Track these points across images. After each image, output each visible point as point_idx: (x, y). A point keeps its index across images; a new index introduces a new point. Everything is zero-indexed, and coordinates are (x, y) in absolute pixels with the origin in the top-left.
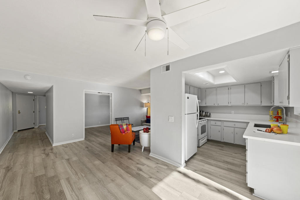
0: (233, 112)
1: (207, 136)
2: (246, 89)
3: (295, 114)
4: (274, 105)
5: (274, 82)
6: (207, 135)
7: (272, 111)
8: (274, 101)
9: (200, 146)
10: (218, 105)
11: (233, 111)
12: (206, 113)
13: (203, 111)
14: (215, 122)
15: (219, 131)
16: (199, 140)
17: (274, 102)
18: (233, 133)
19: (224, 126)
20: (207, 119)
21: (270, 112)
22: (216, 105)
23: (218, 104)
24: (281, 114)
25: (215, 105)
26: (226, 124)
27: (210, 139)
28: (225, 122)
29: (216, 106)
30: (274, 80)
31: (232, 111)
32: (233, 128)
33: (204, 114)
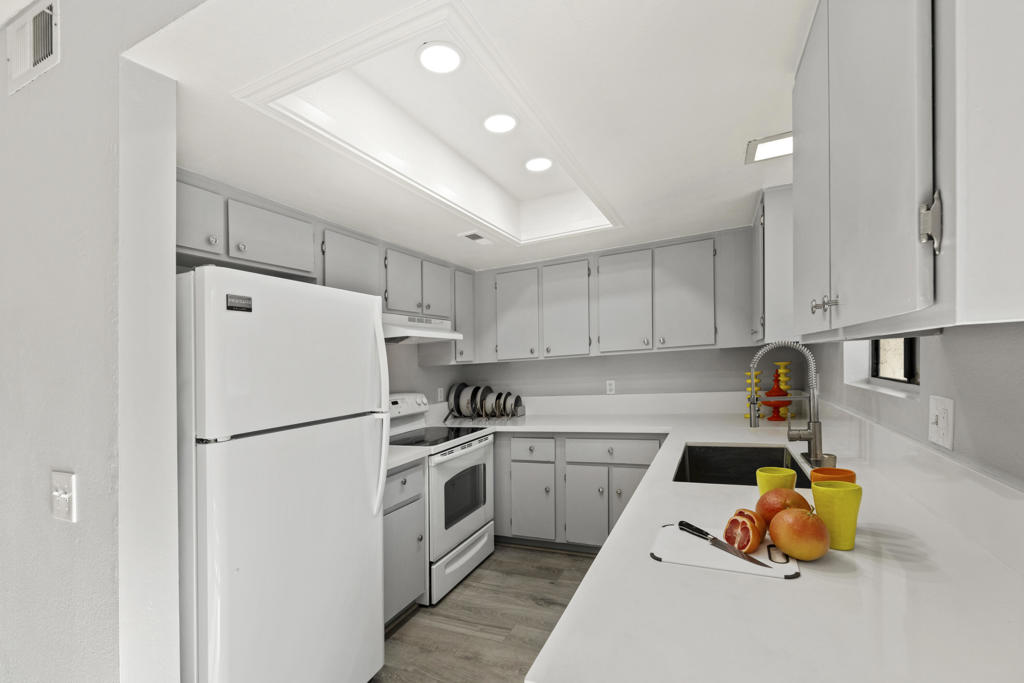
0: (611, 384)
1: (492, 522)
2: (656, 271)
3: (846, 382)
4: (767, 341)
5: (763, 224)
6: (496, 518)
7: (758, 373)
8: (763, 318)
9: (434, 602)
10: (546, 354)
11: (613, 382)
12: (499, 396)
13: (489, 390)
14: (529, 443)
15: (547, 491)
16: (431, 564)
17: (763, 325)
18: (606, 493)
19: (569, 463)
20: (495, 434)
21: (750, 377)
22: (540, 355)
23: (548, 351)
24: (786, 383)
25: (536, 355)
26: (575, 450)
27: (507, 533)
28: (571, 444)
29: (542, 358)
30: (763, 215)
31: (608, 382)
32: (606, 469)
33: (490, 401)
